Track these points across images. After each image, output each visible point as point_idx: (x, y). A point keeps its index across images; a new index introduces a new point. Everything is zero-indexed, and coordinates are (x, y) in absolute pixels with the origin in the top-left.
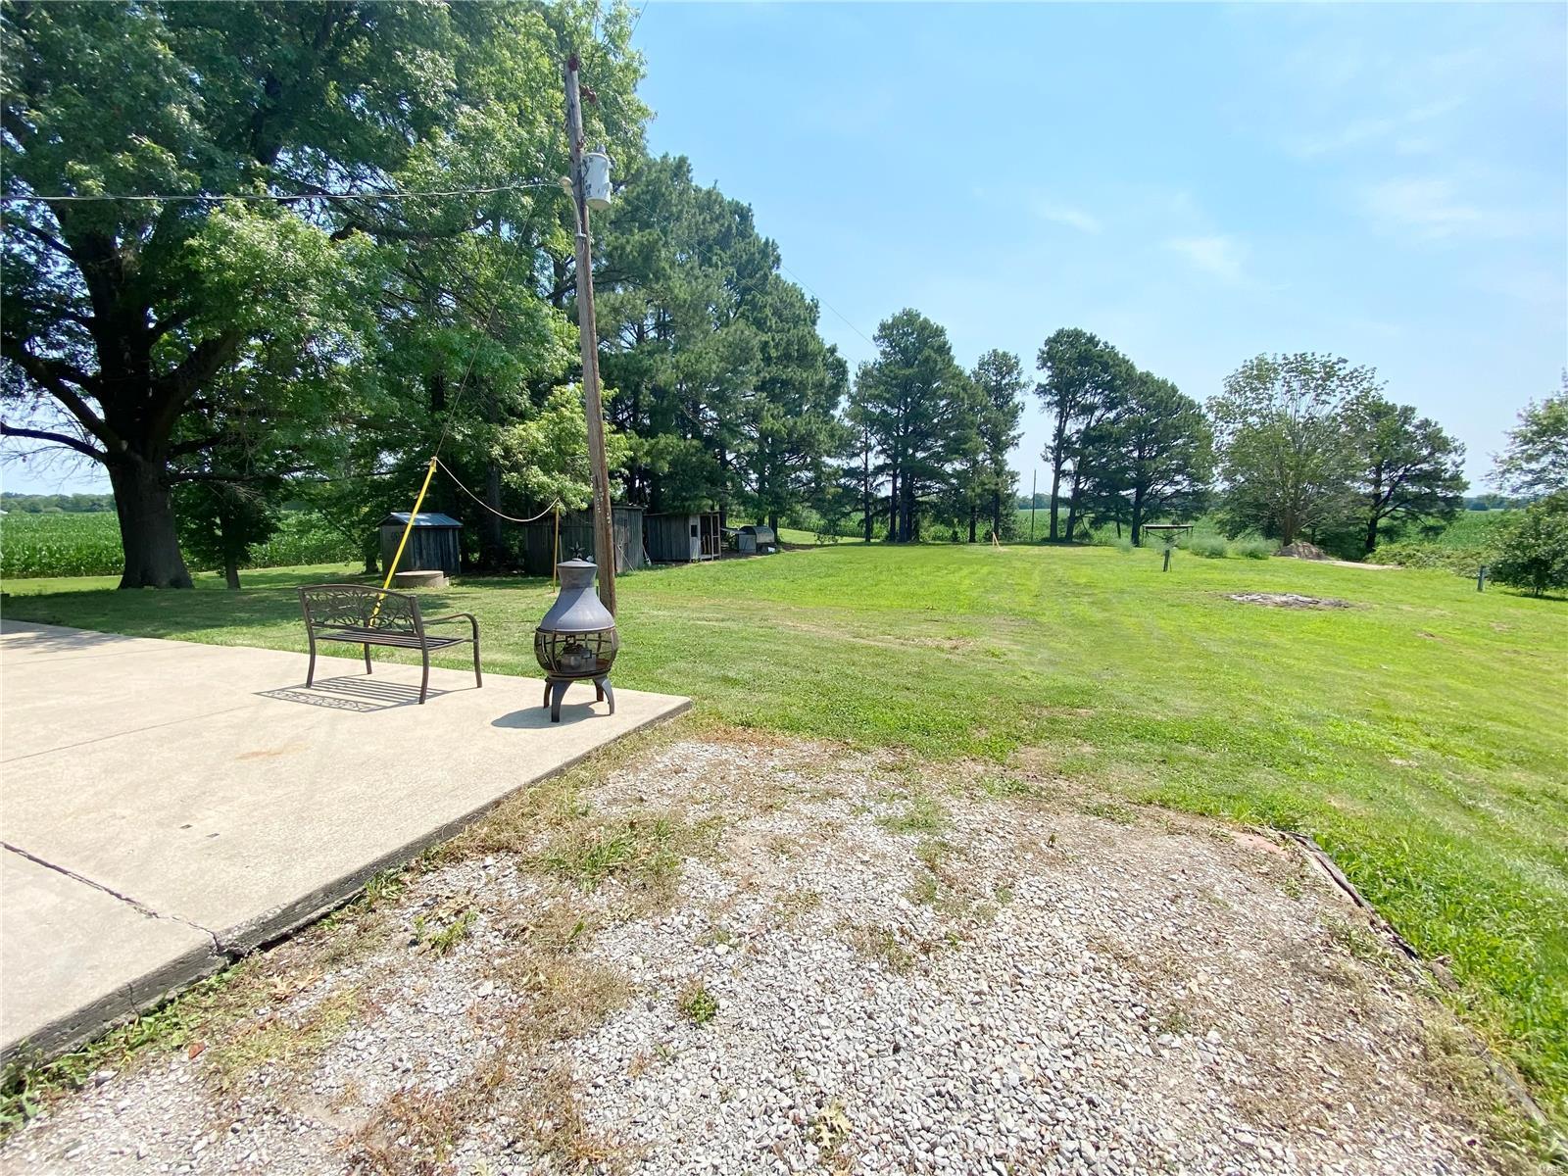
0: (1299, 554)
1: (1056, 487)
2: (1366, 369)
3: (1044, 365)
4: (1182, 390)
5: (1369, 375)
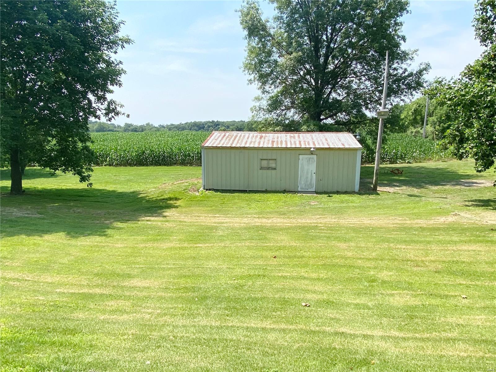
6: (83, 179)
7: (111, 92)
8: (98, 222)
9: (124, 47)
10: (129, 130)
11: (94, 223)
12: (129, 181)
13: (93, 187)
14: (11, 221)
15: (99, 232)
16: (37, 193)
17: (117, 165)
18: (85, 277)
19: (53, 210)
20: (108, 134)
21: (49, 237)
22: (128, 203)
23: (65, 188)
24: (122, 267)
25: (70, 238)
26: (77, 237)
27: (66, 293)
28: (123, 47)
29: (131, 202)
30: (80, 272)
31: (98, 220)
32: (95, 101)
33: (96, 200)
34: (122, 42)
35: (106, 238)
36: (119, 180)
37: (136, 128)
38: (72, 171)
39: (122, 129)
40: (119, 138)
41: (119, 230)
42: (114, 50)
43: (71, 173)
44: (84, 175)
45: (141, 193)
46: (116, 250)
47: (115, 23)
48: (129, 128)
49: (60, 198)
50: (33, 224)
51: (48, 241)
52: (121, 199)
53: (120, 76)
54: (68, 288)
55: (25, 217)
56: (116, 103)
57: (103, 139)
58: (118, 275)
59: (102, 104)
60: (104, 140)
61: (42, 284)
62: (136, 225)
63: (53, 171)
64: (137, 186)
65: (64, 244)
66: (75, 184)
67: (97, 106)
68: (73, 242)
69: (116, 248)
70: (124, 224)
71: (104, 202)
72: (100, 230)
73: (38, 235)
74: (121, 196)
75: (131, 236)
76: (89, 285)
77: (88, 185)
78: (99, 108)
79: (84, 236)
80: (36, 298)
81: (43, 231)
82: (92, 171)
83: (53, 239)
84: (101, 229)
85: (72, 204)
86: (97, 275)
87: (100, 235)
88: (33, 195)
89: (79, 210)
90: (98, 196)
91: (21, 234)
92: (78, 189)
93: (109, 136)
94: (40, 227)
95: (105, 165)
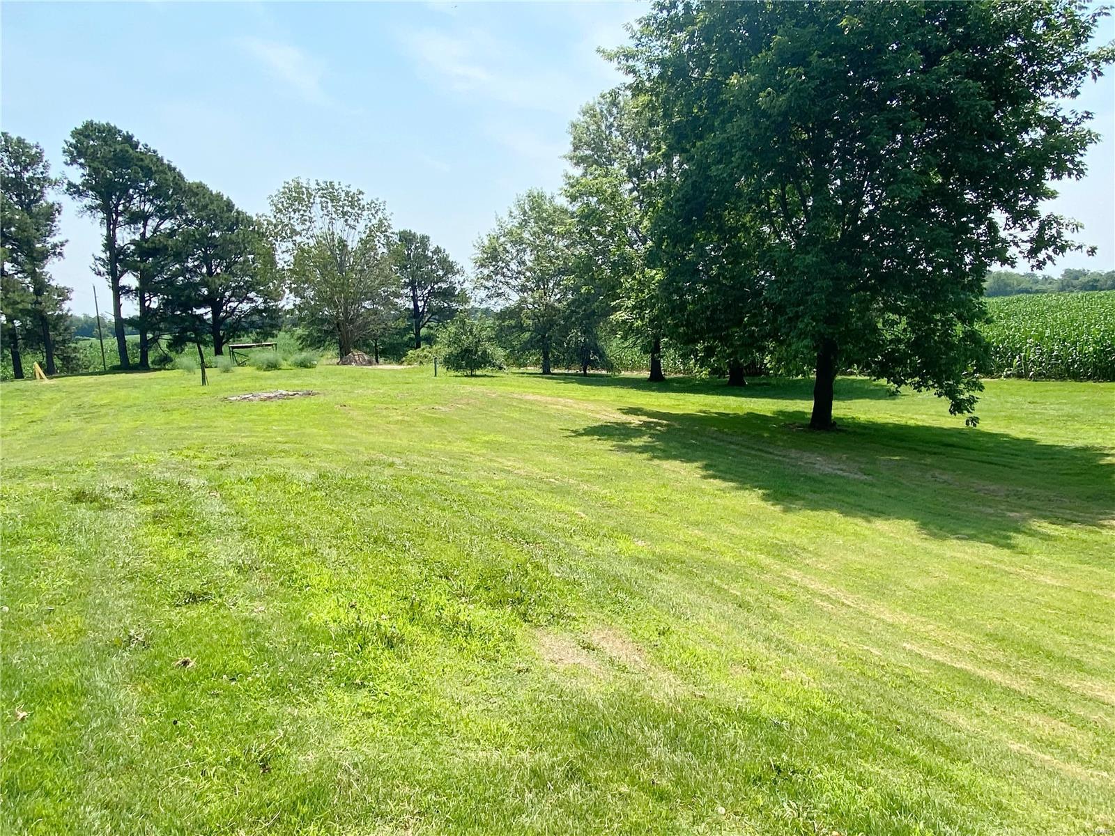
0: (356, 361)
1: (117, 307)
2: (380, 201)
3: (73, 161)
4: (239, 205)
5: (382, 207)
6: (958, 407)
7: (1052, 195)
8: (992, 511)
9: (1101, 74)
10: (1074, 287)
11: (982, 512)
12: (1072, 417)
13: (979, 427)
14: (814, 480)
15: (995, 535)
16: (858, 430)
17: (1039, 376)
18: (967, 635)
19: (889, 469)
20: (1018, 300)
21: (885, 524)
22: (1067, 474)
23: (914, 425)
24: (1059, 638)
25: (928, 537)
26: (944, 538)
27: (925, 658)
28: (1098, 73)
29: (1078, 475)
30: (951, 618)
31: (990, 507)
32: (1006, 224)
33: (984, 458)
34: (1097, 63)
35: (1013, 555)
36: (1043, 414)
37: (1097, 281)
38: (935, 388)
39: (1055, 286)
40: (1047, 309)
41: (1046, 540)
42: (1071, 89)
43: (933, 391)
44: (962, 397)
45: (1105, 452)
46: (1041, 590)
47: (1083, 19)
48: (1076, 282)
49: (904, 444)
50: (852, 493)
51: (882, 534)
52: (1050, 464)
53: (1081, 152)
54: (929, 649)
55: (836, 476)
56: (1062, 221)
57: (1006, 314)
58: (1049, 655)
59: (1024, 229)
60: (1008, 316)
61: (874, 621)
62: (1097, 537)
63: (896, 386)
64: (1092, 433)
65: (914, 547)
66: (935, 418)
67: (1011, 235)
68: (934, 546)
69: (1039, 585)
70: (1058, 527)
71: (1005, 466)
72: (996, 532)
73: (863, 518)
74: (1049, 454)
75: (1081, 562)
76: (975, 656)
77: (967, 421)
78: (1016, 240)
79: (958, 538)
80: (865, 648)
81: (872, 510)
82: (981, 388)
83: (892, 532)
84: (1000, 529)
85: (929, 461)
86: (992, 637)
87: (996, 544)
88: (850, 433)
89: (945, 477)
90: (988, 449)
91: (832, 509)
92: (942, 428)
93: (1022, 304)
94: (866, 501)
95: (1008, 376)
